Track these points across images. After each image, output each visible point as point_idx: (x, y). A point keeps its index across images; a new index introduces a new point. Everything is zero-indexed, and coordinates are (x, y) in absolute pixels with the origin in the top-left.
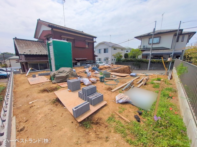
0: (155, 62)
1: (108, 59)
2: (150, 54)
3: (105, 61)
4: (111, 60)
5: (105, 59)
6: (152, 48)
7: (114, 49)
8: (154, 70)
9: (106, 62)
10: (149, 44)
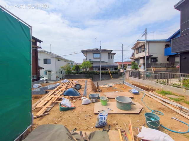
0: (104, 73)
1: (50, 72)
2: (100, 66)
3: (46, 74)
4: (55, 72)
5: (46, 72)
6: (101, 61)
7: (58, 60)
8: (104, 80)
9: (47, 76)
10: (93, 58)
